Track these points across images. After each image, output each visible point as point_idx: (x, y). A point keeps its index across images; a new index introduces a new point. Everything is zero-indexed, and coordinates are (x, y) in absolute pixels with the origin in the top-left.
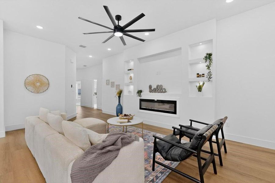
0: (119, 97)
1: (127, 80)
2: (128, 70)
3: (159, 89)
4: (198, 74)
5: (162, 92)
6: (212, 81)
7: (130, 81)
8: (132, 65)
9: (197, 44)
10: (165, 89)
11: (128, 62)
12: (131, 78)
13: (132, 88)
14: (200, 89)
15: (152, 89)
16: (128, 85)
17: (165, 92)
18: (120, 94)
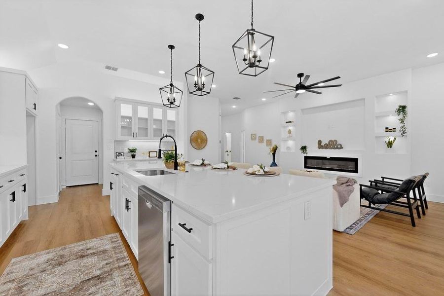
0: (274, 154)
1: (285, 135)
2: (286, 122)
3: (333, 145)
4: (387, 128)
5: (337, 148)
6: (406, 136)
7: (288, 135)
8: (291, 116)
9: (387, 95)
10: (341, 145)
11: (285, 113)
12: (290, 132)
13: (291, 143)
14: (390, 145)
15: (323, 144)
16: (285, 140)
17: (341, 148)
18: (275, 150)
